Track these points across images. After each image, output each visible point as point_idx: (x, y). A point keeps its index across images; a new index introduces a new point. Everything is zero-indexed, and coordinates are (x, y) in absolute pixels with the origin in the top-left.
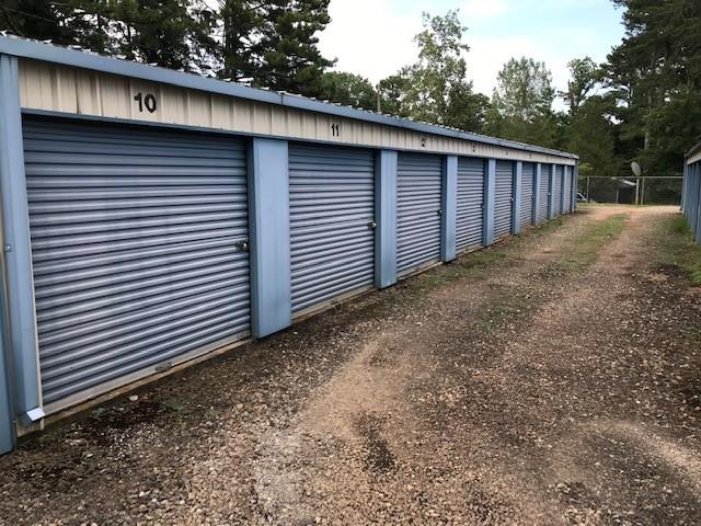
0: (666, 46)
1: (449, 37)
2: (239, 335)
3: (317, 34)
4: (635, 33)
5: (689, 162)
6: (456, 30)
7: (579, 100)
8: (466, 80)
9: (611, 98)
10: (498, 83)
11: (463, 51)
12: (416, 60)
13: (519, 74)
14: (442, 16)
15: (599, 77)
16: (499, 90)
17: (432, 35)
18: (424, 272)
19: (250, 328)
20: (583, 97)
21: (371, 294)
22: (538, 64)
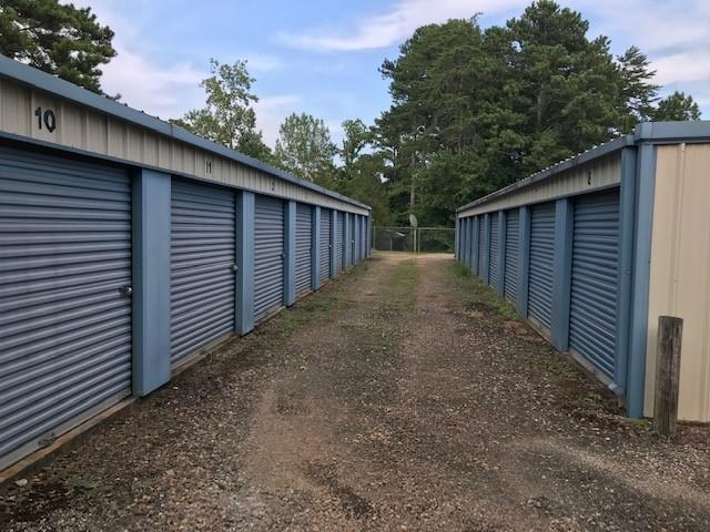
0: (426, 116)
1: (238, 87)
2: (120, 394)
3: (100, 67)
4: (400, 102)
5: (461, 216)
6: (244, 80)
7: (352, 158)
8: (256, 130)
9: (378, 159)
10: (280, 137)
11: (252, 102)
12: (204, 106)
13: (298, 127)
14: (231, 65)
15: (369, 138)
16: (281, 142)
17: (220, 82)
18: (274, 317)
19: (131, 386)
20: (356, 155)
21: (233, 341)
22: (317, 120)
